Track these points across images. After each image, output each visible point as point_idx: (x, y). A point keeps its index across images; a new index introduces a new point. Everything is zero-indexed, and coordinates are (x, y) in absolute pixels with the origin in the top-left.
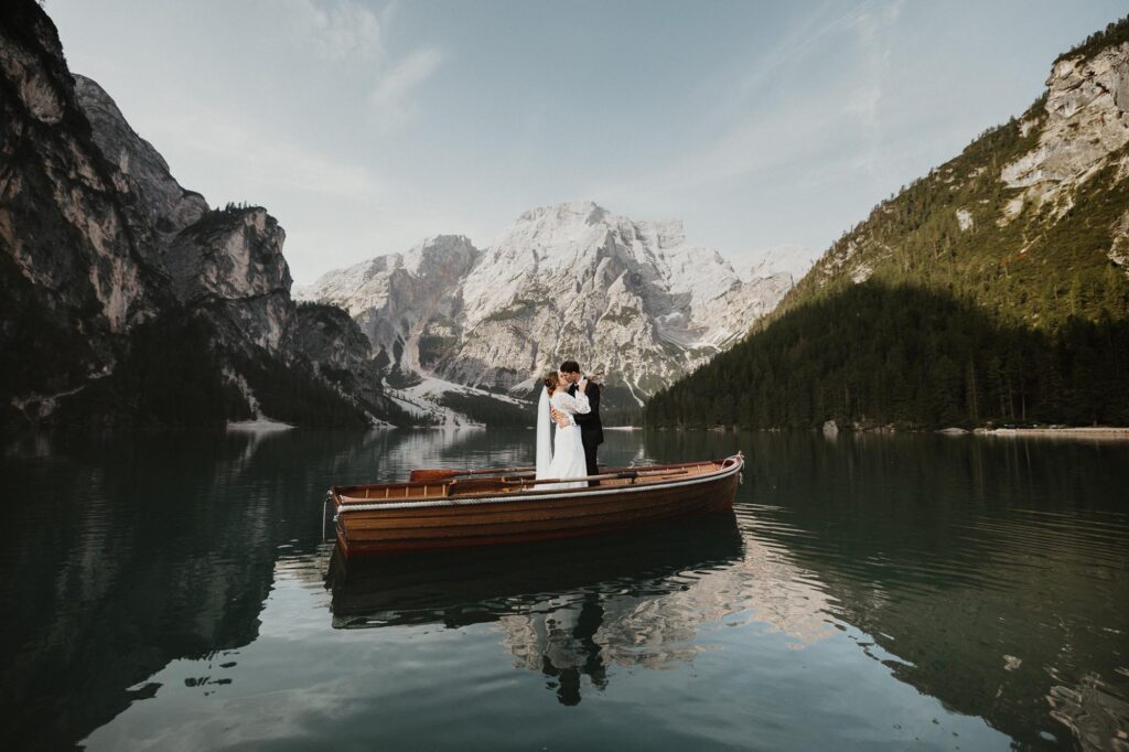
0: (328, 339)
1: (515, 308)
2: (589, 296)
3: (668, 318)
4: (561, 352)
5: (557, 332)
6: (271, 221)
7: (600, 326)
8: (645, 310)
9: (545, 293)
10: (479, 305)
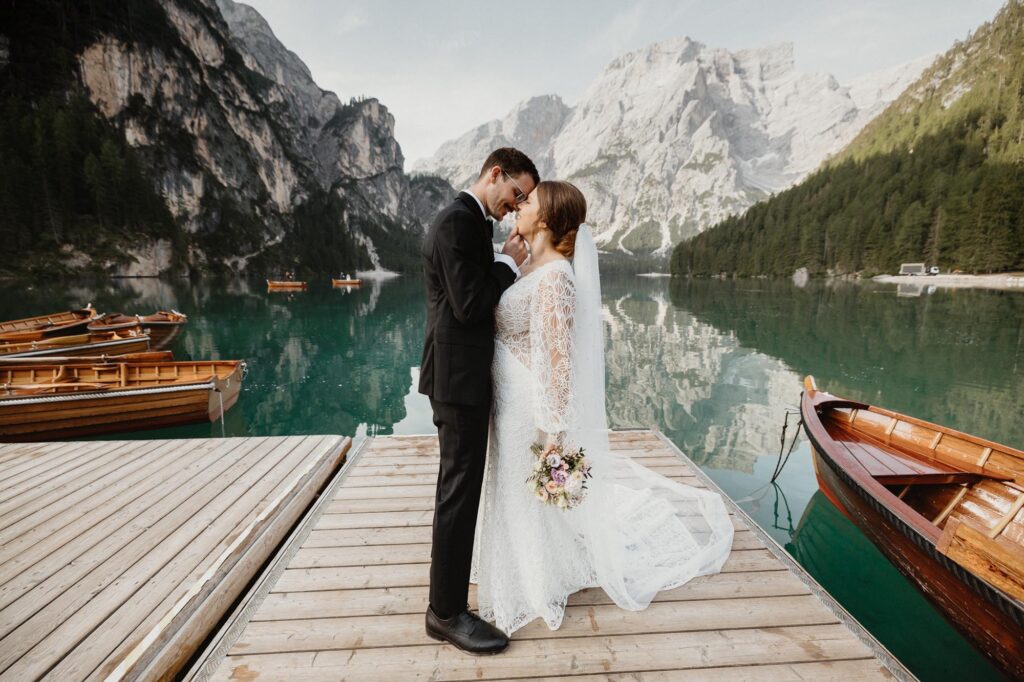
0: (434, 205)
1: (598, 164)
2: (671, 145)
3: (760, 161)
4: (639, 204)
5: (637, 185)
6: (382, 109)
7: (680, 175)
8: (730, 155)
9: (627, 146)
10: (567, 163)
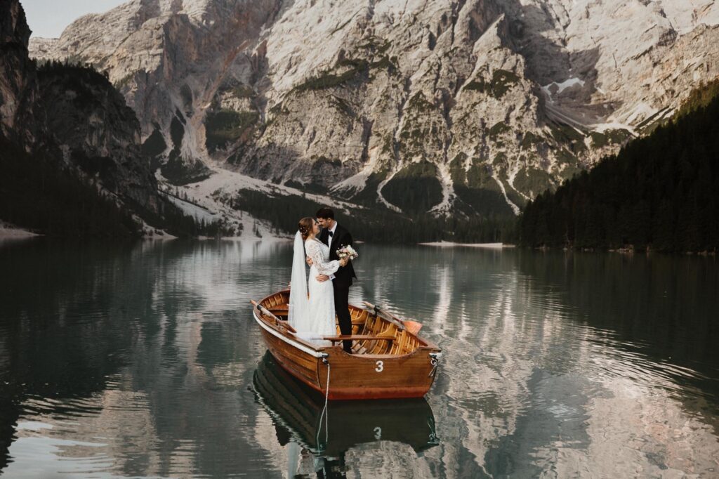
0: (81, 114)
1: (340, 72)
2: (446, 55)
3: (562, 87)
4: (405, 135)
5: (400, 107)
7: (460, 97)
8: (527, 76)
9: (383, 50)
10: (289, 67)
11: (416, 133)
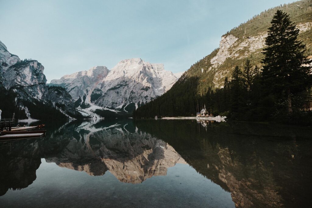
0: (58, 96)
1: (118, 86)
2: (137, 84)
3: (159, 89)
4: (129, 98)
5: (129, 93)
6: (39, 64)
7: (140, 91)
9: (126, 83)
11: (132, 98)
